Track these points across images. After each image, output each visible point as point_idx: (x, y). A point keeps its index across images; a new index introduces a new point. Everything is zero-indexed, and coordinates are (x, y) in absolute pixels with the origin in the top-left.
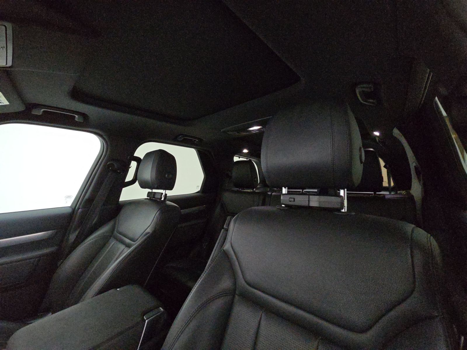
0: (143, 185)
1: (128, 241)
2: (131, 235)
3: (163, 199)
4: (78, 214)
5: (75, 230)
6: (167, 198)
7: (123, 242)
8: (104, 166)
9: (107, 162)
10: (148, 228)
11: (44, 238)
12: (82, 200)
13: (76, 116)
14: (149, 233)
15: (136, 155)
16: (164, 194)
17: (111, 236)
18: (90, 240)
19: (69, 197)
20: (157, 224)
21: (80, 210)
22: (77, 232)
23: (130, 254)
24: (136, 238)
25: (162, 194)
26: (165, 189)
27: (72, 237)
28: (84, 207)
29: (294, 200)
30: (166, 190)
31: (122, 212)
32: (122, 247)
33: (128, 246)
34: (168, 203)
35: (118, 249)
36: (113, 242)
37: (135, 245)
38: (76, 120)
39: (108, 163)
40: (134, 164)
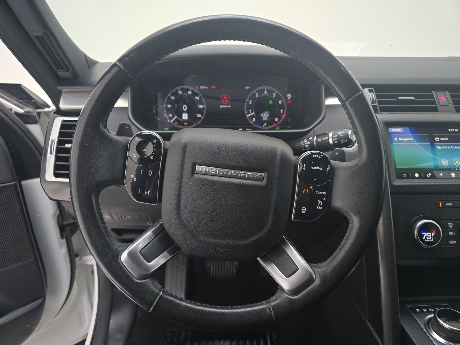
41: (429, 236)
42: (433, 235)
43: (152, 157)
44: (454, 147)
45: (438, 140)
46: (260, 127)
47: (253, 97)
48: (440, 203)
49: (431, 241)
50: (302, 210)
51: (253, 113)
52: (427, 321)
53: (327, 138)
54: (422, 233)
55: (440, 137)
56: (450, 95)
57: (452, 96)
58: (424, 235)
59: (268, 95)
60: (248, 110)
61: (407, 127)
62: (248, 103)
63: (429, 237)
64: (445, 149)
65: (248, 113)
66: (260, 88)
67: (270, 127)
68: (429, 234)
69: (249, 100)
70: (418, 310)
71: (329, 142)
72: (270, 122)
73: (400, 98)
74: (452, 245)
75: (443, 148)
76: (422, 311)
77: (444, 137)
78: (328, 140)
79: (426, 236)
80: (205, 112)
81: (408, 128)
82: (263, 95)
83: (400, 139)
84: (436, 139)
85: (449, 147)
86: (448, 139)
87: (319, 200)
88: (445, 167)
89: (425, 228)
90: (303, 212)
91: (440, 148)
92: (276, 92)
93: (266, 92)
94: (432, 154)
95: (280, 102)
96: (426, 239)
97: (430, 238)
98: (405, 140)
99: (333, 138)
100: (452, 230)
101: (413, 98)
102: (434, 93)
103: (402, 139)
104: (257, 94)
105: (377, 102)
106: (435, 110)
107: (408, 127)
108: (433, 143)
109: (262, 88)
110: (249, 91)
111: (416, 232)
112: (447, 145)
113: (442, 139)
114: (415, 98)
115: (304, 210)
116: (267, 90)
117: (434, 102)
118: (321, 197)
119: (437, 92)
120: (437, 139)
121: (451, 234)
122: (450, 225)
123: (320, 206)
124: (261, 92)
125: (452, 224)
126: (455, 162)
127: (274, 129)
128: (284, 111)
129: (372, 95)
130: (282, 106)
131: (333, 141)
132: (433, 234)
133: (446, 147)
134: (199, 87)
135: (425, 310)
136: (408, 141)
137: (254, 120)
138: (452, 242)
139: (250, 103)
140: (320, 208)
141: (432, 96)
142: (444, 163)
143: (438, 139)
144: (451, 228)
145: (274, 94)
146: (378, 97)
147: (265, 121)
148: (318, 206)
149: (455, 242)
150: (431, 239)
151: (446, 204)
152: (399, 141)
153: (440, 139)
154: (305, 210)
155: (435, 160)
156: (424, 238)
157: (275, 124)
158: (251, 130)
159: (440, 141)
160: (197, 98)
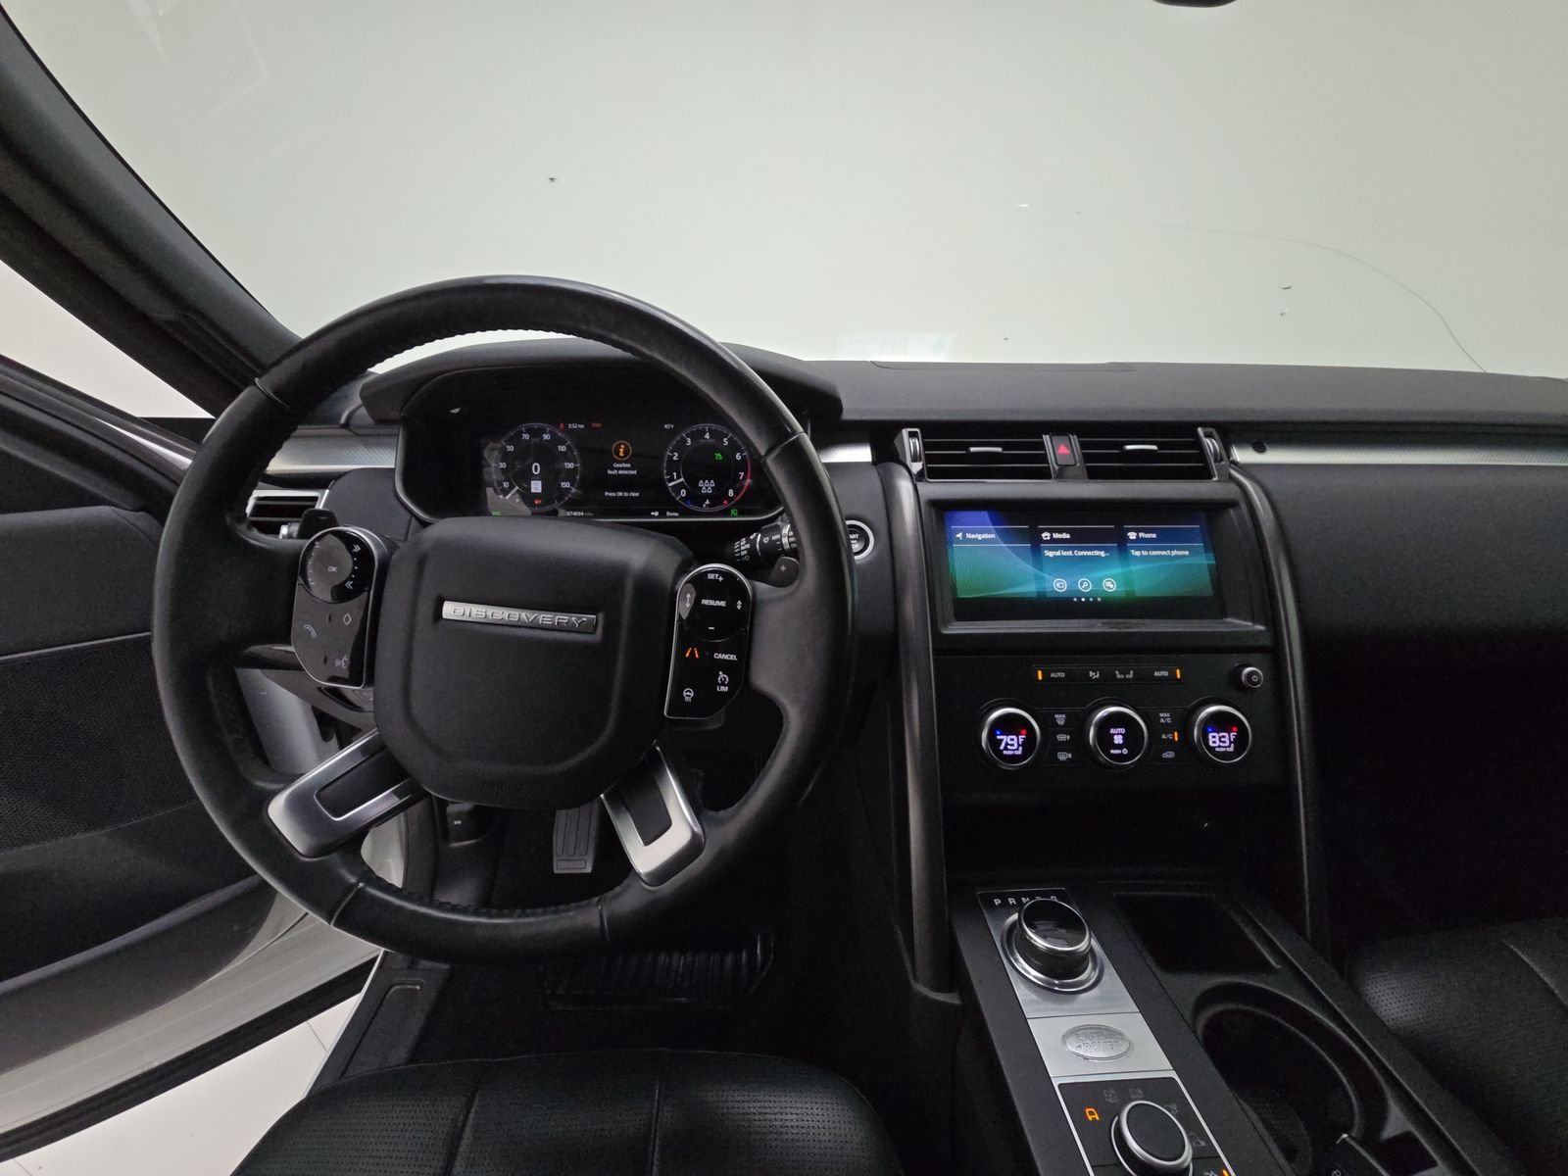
41: (1012, 743)
42: (1021, 740)
43: (349, 584)
44: (1081, 553)
45: (1048, 538)
46: (696, 508)
47: (680, 447)
48: (1040, 673)
49: (1016, 753)
50: (685, 694)
51: (682, 480)
52: (1007, 928)
53: (778, 537)
54: (998, 737)
55: (1051, 531)
56: (1080, 442)
57: (1083, 446)
58: (1002, 740)
59: (713, 441)
60: (670, 473)
61: (984, 510)
62: (670, 458)
63: (1013, 745)
64: (1062, 556)
65: (672, 480)
66: (694, 428)
67: (718, 508)
68: (1012, 740)
69: (672, 452)
70: (997, 902)
71: (782, 545)
72: (718, 497)
73: (973, 449)
74: (1063, 762)
75: (1058, 553)
76: (1005, 903)
77: (1061, 531)
78: (780, 540)
79: (1007, 744)
80: (578, 477)
81: (986, 513)
82: (702, 441)
83: (968, 536)
84: (1044, 535)
85: (1070, 553)
86: (1068, 536)
87: (721, 673)
88: (1057, 596)
89: (1008, 725)
90: (688, 699)
91: (1051, 554)
92: (730, 435)
93: (707, 436)
94: (1034, 566)
95: (738, 457)
96: (1006, 748)
97: (1016, 747)
98: (979, 537)
99: (789, 537)
100: (1062, 730)
101: (999, 450)
102: (1046, 438)
103: (973, 536)
104: (689, 440)
105: (923, 457)
106: (1044, 474)
107: (988, 511)
108: (1037, 545)
109: (700, 426)
110: (673, 433)
111: (984, 735)
112: (1066, 549)
113: (1056, 536)
114: (1004, 450)
115: (688, 694)
116: (710, 431)
117: (1044, 458)
118: (725, 666)
119: (1053, 438)
120: (1046, 536)
121: (1062, 737)
122: (1060, 719)
123: (723, 684)
124: (697, 436)
125: (1064, 716)
126: (1081, 584)
127: (726, 513)
128: (746, 474)
129: (914, 444)
130: (742, 465)
131: (790, 543)
132: (1021, 738)
133: (1065, 553)
134: (566, 426)
135: (1011, 901)
136: (984, 541)
137: (683, 493)
138: (1063, 756)
139: (675, 458)
140: (724, 689)
141: (1041, 446)
142: (1058, 585)
143: (1049, 534)
144: (1063, 726)
145: (725, 440)
146: (926, 446)
147: (707, 496)
148: (720, 685)
149: (1070, 756)
150: (1017, 749)
151: (1052, 675)
152: (965, 540)
153: (1052, 536)
154: (692, 695)
155: (1038, 579)
156: (1001, 748)
157: (729, 502)
158: (677, 514)
159: (1053, 540)
160: (562, 448)
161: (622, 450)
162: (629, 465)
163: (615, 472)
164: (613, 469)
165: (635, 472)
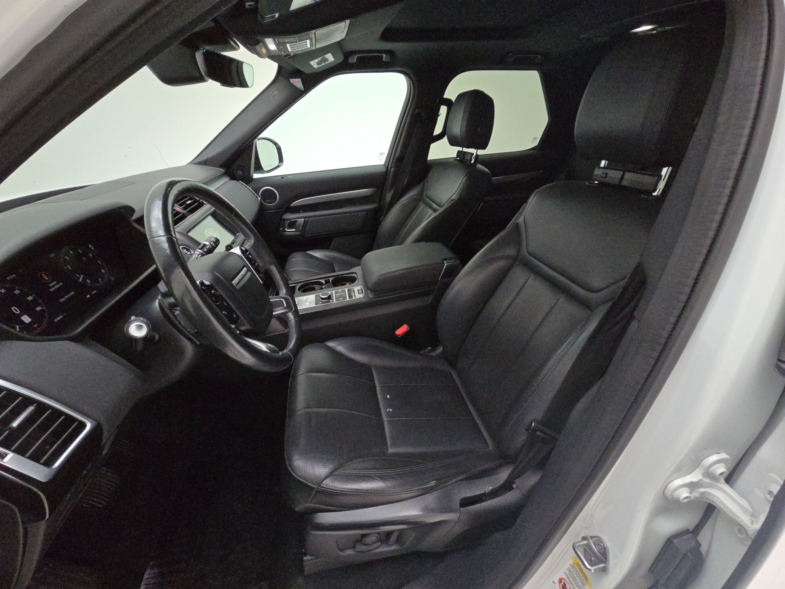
0: (453, 142)
1: (435, 206)
2: (438, 201)
3: (472, 162)
4: (391, 172)
5: (390, 190)
6: (479, 159)
7: (431, 207)
8: (412, 117)
9: (415, 110)
10: (454, 195)
11: (367, 195)
12: (393, 159)
13: (384, 55)
14: (453, 200)
15: (446, 96)
16: (475, 155)
17: (420, 200)
18: (402, 202)
19: (382, 154)
20: (462, 191)
21: (392, 169)
22: (392, 192)
23: (436, 217)
24: (443, 203)
25: (473, 154)
26: (477, 148)
27: (388, 197)
28: (395, 167)
29: (606, 176)
30: (478, 150)
31: (431, 174)
32: (430, 212)
33: (435, 211)
34: (479, 166)
35: (427, 213)
36: (422, 206)
37: (441, 210)
38: (384, 60)
39: (416, 112)
40: (443, 110)
51: (82, 276)
60: (75, 276)
62: (68, 269)
65: (79, 278)
67: (106, 280)
69: (66, 266)
93: (71, 252)
95: (90, 255)
104: (67, 257)
109: (64, 249)
110: (57, 257)
116: (70, 249)
137: (88, 281)
157: (106, 275)
160: (17, 292)
161: (45, 277)
162: (56, 282)
163: (53, 289)
164: (51, 287)
165: (61, 284)
